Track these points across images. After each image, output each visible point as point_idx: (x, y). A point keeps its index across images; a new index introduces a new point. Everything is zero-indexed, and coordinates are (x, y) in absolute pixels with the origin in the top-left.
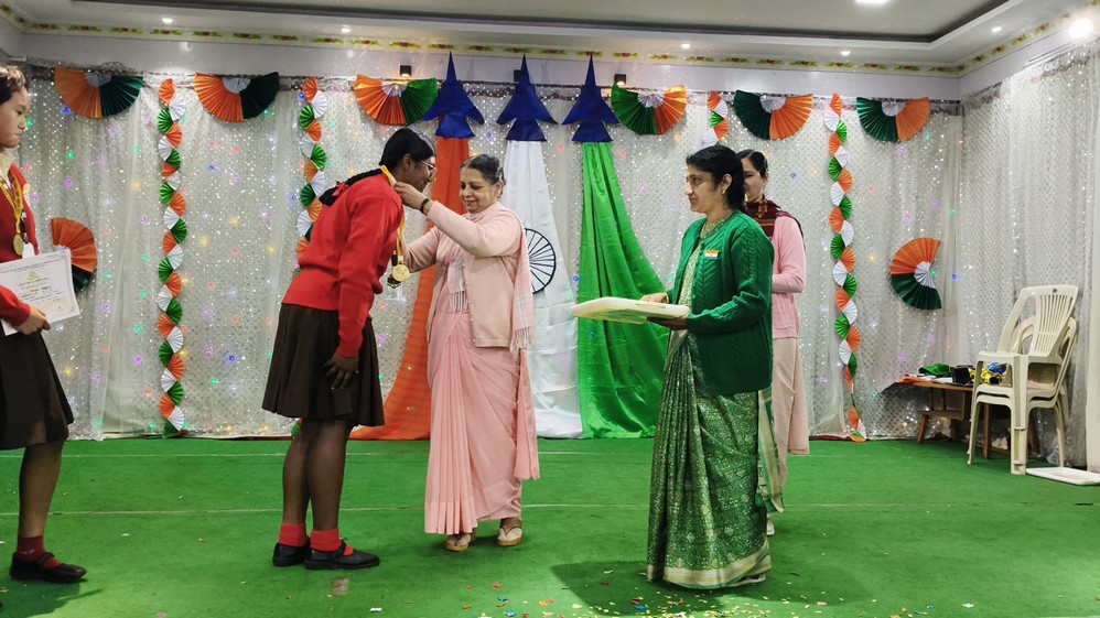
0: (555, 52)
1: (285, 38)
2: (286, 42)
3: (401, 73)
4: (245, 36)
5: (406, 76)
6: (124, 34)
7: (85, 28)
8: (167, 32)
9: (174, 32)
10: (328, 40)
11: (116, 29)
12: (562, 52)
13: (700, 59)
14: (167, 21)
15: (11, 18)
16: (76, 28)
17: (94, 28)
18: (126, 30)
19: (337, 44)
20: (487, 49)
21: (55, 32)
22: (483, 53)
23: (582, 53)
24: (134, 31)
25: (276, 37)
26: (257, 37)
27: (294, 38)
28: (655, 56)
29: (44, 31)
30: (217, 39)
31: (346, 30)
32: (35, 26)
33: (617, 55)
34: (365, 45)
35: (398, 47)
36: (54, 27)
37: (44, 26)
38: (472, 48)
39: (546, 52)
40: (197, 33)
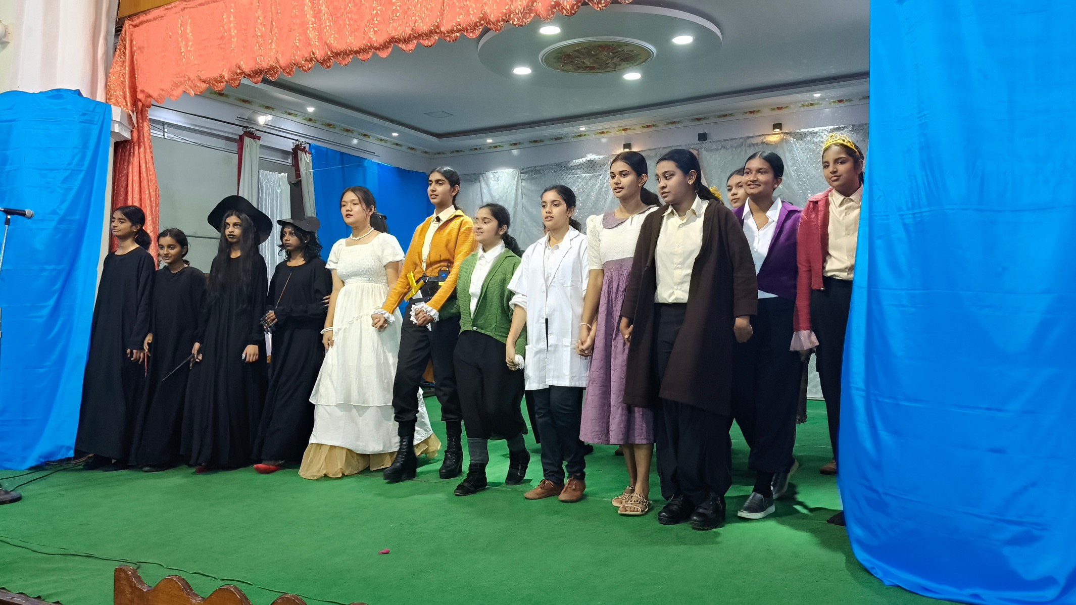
0: (725, 116)
1: (557, 139)
2: (558, 141)
3: (624, 149)
4: (535, 142)
5: (627, 150)
6: (477, 152)
7: (457, 151)
8: (496, 147)
9: (500, 146)
10: (580, 136)
11: (472, 149)
12: (731, 115)
13: (840, 101)
14: (489, 141)
15: (418, 153)
16: (452, 152)
17: (461, 151)
18: (476, 149)
19: (587, 136)
20: (679, 122)
21: (444, 156)
22: (677, 125)
23: (746, 113)
24: (480, 149)
25: (552, 139)
26: (541, 141)
27: (561, 138)
28: (803, 106)
29: (440, 156)
30: (522, 146)
31: (582, 128)
32: (435, 154)
33: (774, 109)
34: (603, 135)
35: (623, 132)
36: (443, 153)
37: (439, 153)
38: (668, 123)
39: (719, 117)
40: (511, 145)
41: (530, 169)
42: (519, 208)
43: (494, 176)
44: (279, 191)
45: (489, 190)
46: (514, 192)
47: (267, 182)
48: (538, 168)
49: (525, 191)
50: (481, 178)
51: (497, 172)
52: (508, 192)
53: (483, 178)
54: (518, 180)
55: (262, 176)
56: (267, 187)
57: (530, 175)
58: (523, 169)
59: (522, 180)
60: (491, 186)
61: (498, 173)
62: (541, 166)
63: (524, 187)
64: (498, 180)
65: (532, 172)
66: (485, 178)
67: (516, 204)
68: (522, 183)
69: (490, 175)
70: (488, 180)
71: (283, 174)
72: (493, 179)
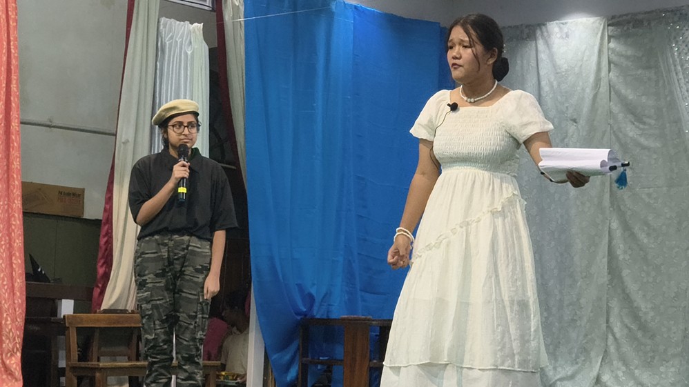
41: (625, 17)
42: (604, 88)
43: (560, 28)
44: (189, 53)
45: (551, 57)
46: (595, 58)
47: (172, 38)
48: (640, 17)
49: (614, 58)
50: (538, 33)
51: (566, 23)
52: (585, 59)
53: (542, 33)
54: (602, 38)
55: (165, 27)
56: (171, 44)
57: (625, 28)
58: (613, 17)
59: (610, 37)
60: (555, 48)
61: (568, 24)
62: (646, 13)
63: (613, 50)
64: (567, 36)
65: (629, 22)
66: (545, 34)
67: (598, 80)
68: (609, 42)
69: (554, 27)
70: (549, 37)
71: (196, 24)
72: (558, 36)
